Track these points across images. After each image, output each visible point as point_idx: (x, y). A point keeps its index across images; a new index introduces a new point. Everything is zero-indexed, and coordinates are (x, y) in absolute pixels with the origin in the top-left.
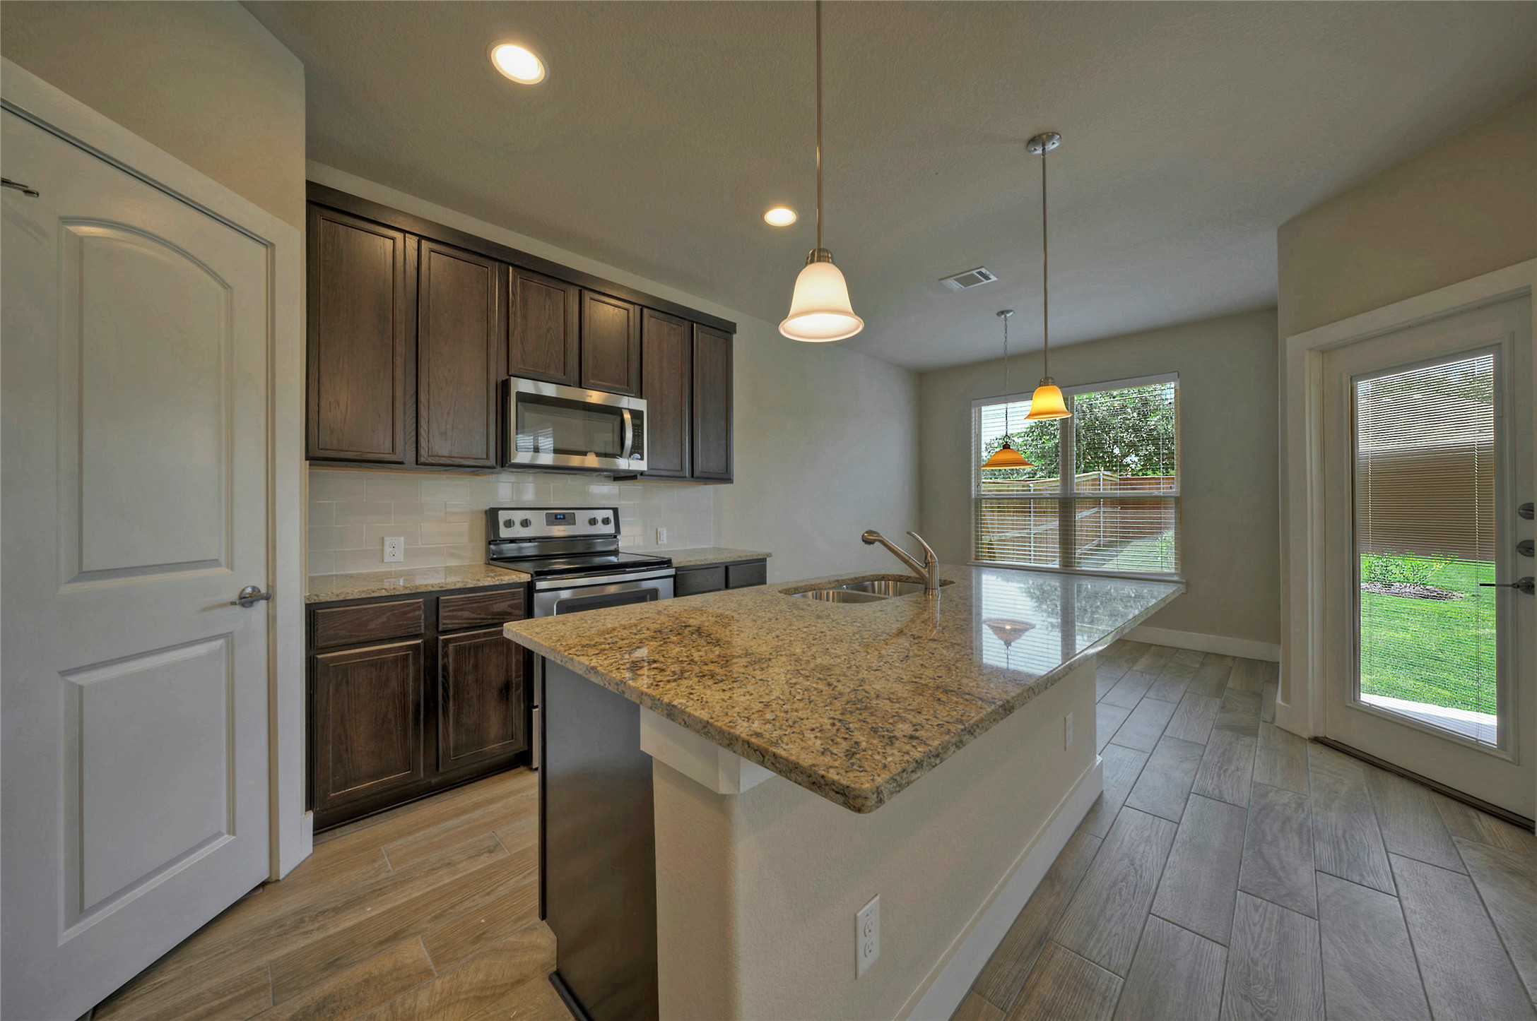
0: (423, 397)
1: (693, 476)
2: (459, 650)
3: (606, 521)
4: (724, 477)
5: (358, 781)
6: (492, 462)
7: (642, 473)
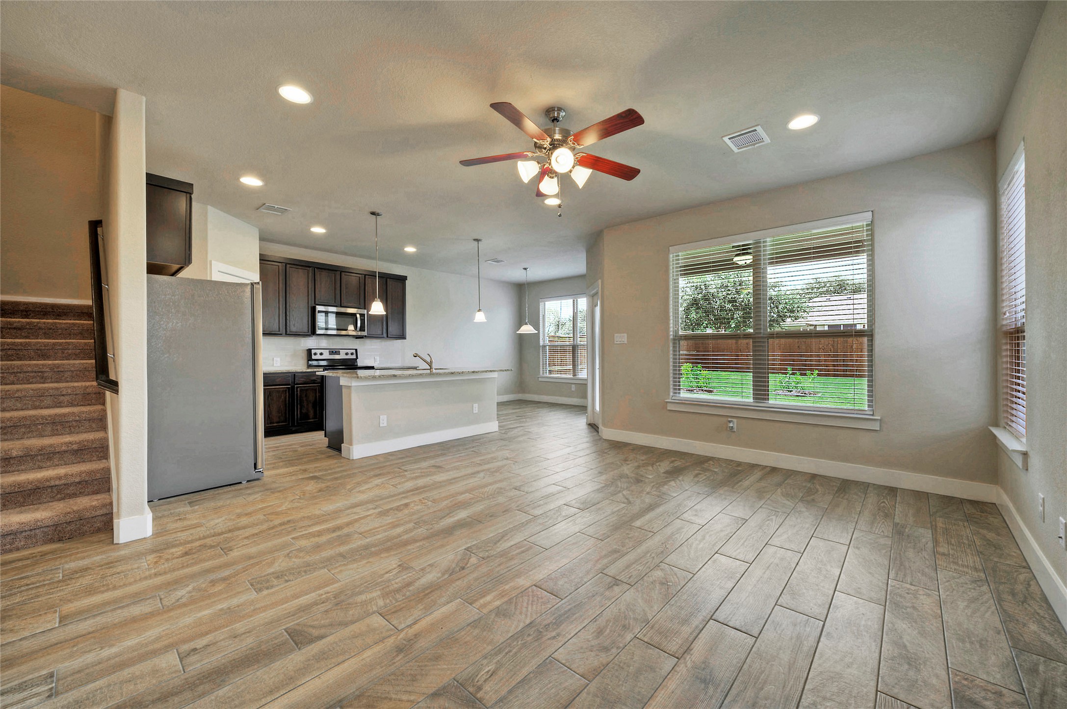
0: (288, 313)
1: (387, 337)
2: (301, 390)
3: (352, 354)
4: (402, 336)
5: (273, 423)
6: (310, 333)
7: (365, 336)
